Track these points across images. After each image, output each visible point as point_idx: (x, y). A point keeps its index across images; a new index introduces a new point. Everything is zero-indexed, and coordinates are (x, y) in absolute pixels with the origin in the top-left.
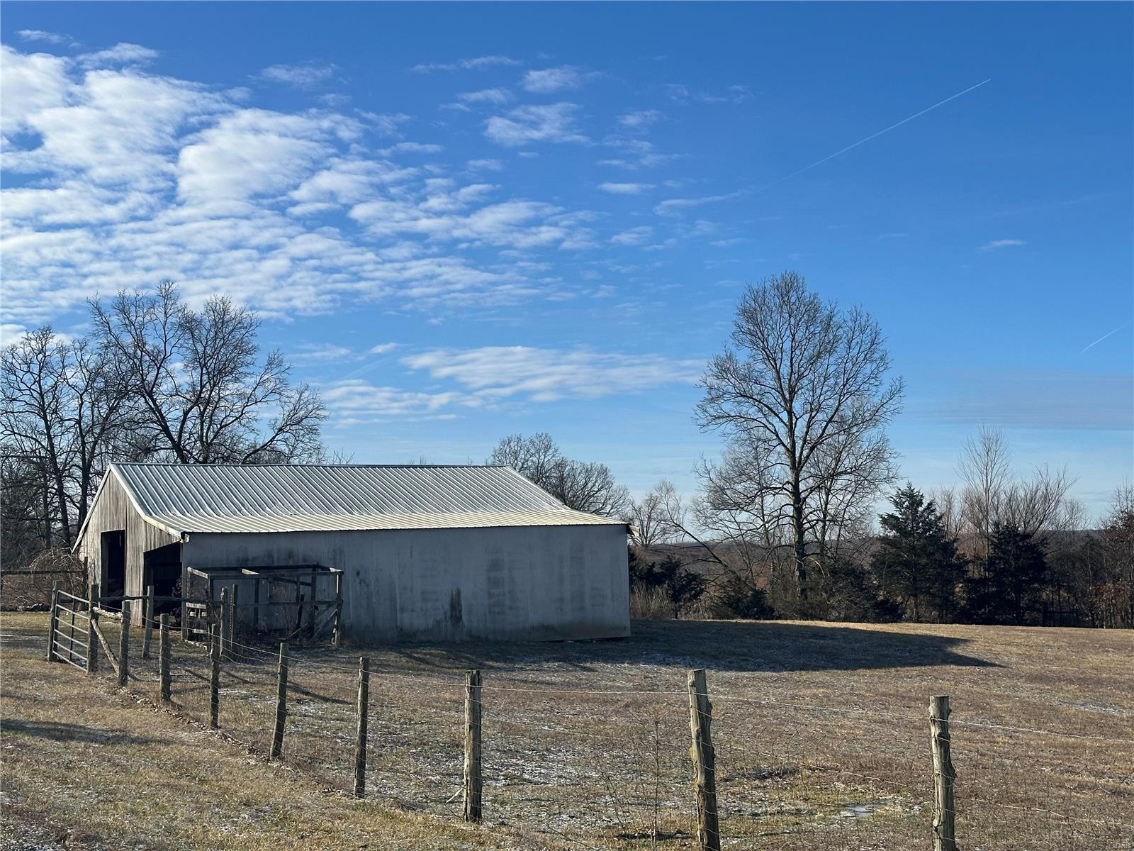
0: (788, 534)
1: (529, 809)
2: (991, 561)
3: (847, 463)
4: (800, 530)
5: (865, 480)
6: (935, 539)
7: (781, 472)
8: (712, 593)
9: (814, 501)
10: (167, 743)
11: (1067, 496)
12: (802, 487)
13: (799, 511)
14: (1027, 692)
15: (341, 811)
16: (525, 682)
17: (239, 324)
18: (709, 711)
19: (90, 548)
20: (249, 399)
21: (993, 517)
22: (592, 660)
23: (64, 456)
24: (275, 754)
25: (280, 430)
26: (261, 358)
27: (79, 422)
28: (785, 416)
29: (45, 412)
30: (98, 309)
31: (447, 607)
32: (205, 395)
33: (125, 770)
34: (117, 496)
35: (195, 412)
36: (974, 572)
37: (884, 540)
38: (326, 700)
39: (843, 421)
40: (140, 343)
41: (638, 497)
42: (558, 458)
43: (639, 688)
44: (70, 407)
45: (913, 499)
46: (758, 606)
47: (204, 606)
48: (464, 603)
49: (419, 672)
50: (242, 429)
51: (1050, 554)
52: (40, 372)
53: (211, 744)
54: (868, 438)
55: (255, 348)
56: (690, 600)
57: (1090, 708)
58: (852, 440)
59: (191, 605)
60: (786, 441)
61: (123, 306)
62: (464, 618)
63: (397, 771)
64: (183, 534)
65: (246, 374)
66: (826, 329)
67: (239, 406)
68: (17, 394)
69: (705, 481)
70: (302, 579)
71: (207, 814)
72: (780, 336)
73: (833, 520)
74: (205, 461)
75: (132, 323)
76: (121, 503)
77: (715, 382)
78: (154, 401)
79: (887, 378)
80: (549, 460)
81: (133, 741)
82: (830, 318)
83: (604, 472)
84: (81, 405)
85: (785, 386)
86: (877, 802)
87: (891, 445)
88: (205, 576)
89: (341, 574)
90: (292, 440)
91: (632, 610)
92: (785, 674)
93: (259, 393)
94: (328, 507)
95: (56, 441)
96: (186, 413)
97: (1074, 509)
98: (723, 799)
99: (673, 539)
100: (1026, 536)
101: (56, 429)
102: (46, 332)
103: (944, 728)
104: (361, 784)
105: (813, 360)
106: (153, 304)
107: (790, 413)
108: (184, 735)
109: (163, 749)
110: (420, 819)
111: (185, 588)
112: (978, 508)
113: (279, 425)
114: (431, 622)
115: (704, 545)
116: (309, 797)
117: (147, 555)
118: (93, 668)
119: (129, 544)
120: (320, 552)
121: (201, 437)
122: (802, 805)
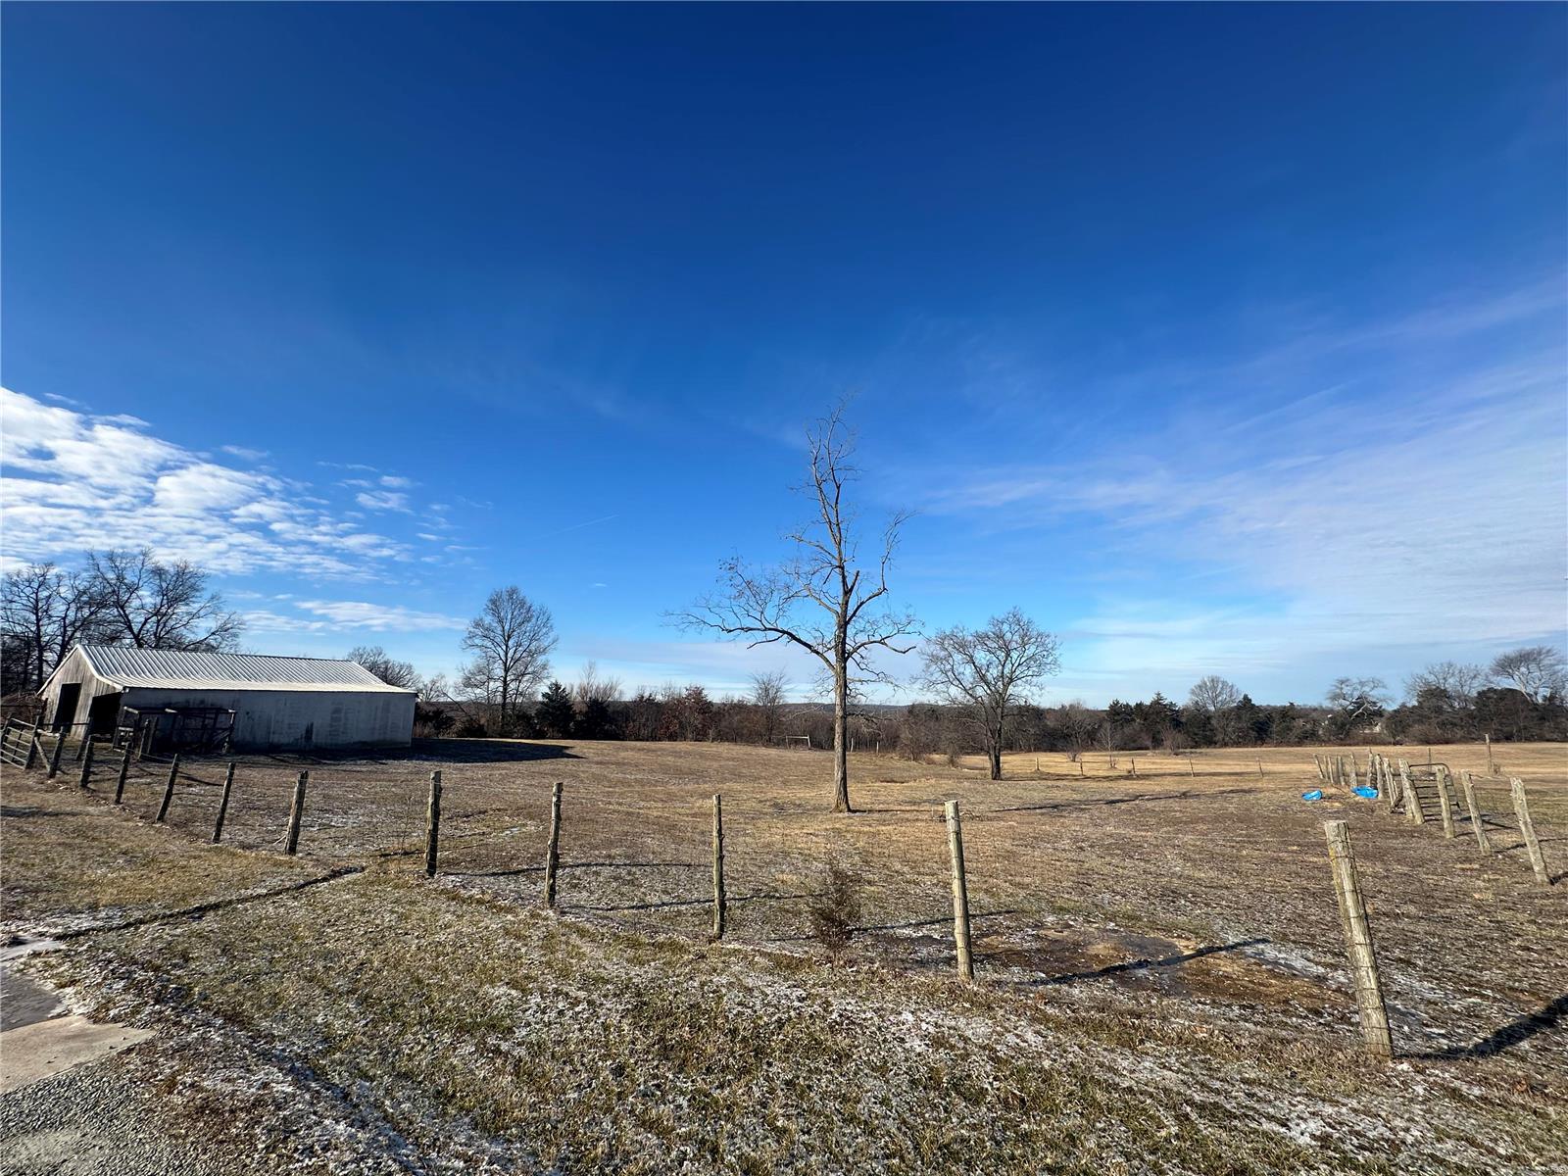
0: (499, 699)
1: (330, 843)
2: (586, 712)
3: (530, 670)
4: (504, 697)
5: (537, 677)
6: (565, 703)
7: (499, 672)
8: (458, 725)
9: (513, 686)
10: (74, 815)
11: (619, 688)
12: (508, 679)
13: (505, 689)
14: (595, 769)
15: (197, 853)
16: (345, 771)
17: (194, 575)
18: (440, 792)
19: (52, 693)
20: (193, 616)
21: (589, 695)
22: (387, 759)
23: (48, 638)
24: (158, 819)
25: (213, 634)
26: (207, 595)
27: (64, 619)
28: (504, 647)
29: (37, 610)
30: (92, 556)
31: (304, 732)
32: (163, 610)
33: (30, 835)
34: (78, 664)
35: (154, 619)
36: (579, 718)
37: (542, 703)
38: (208, 784)
39: (530, 651)
40: (120, 578)
41: (427, 680)
42: (385, 659)
43: (411, 773)
44: (58, 609)
45: (557, 687)
46: (480, 731)
47: (132, 730)
48: (314, 730)
49: (278, 767)
50: (185, 631)
51: (610, 710)
52: (39, 587)
53: (110, 813)
54: (541, 659)
55: (203, 589)
56: (446, 728)
57: (620, 775)
58: (533, 660)
59: (123, 729)
60: (504, 658)
61: (111, 557)
62: (314, 737)
63: (248, 825)
64: (125, 688)
65: (194, 602)
66: (528, 612)
67: (186, 619)
68: (16, 598)
69: (461, 674)
70: (207, 716)
71: (89, 862)
72: (507, 612)
73: (521, 694)
74: (155, 647)
75: (116, 566)
76: (81, 668)
77: (472, 630)
78: (124, 611)
79: (552, 635)
80: (380, 660)
81: (46, 814)
82: (530, 607)
83: (410, 667)
84: (68, 610)
85: (506, 634)
86: (524, 825)
87: (550, 663)
88: (137, 712)
89: (235, 714)
90: (220, 639)
91: (414, 733)
92: (488, 764)
93: (202, 613)
94: (235, 676)
95: (43, 629)
96: (146, 620)
97: (621, 693)
98: (444, 829)
99: (442, 699)
100: (602, 703)
101: (45, 621)
102: (49, 565)
103: (559, 797)
104: (218, 834)
105: (520, 625)
106: (135, 557)
107: (507, 646)
108: (91, 809)
109: (70, 819)
110: (253, 855)
111: (120, 719)
112: (584, 691)
113: (212, 631)
114: (292, 739)
115: (457, 703)
116: (177, 845)
117: (94, 698)
118: (29, 767)
119: (82, 691)
120: (224, 701)
121: (155, 634)
122: (485, 829)
